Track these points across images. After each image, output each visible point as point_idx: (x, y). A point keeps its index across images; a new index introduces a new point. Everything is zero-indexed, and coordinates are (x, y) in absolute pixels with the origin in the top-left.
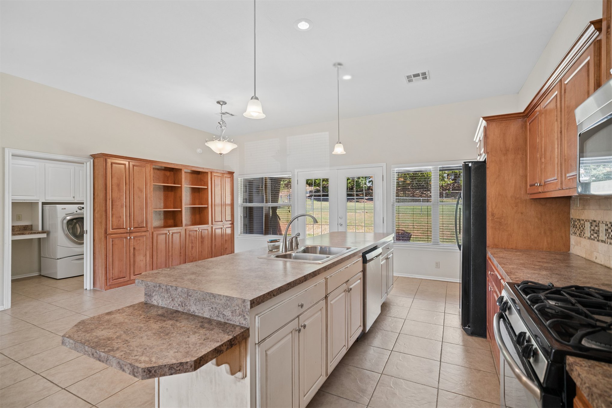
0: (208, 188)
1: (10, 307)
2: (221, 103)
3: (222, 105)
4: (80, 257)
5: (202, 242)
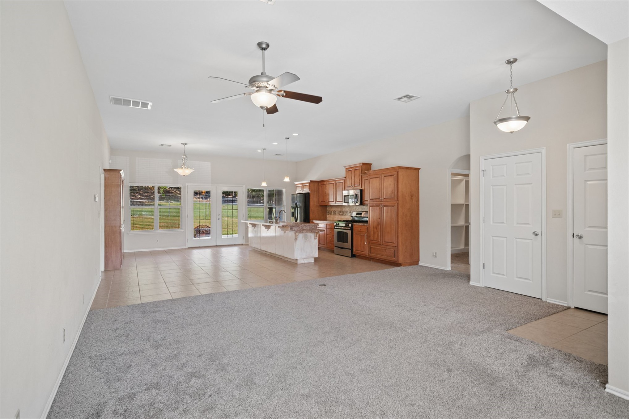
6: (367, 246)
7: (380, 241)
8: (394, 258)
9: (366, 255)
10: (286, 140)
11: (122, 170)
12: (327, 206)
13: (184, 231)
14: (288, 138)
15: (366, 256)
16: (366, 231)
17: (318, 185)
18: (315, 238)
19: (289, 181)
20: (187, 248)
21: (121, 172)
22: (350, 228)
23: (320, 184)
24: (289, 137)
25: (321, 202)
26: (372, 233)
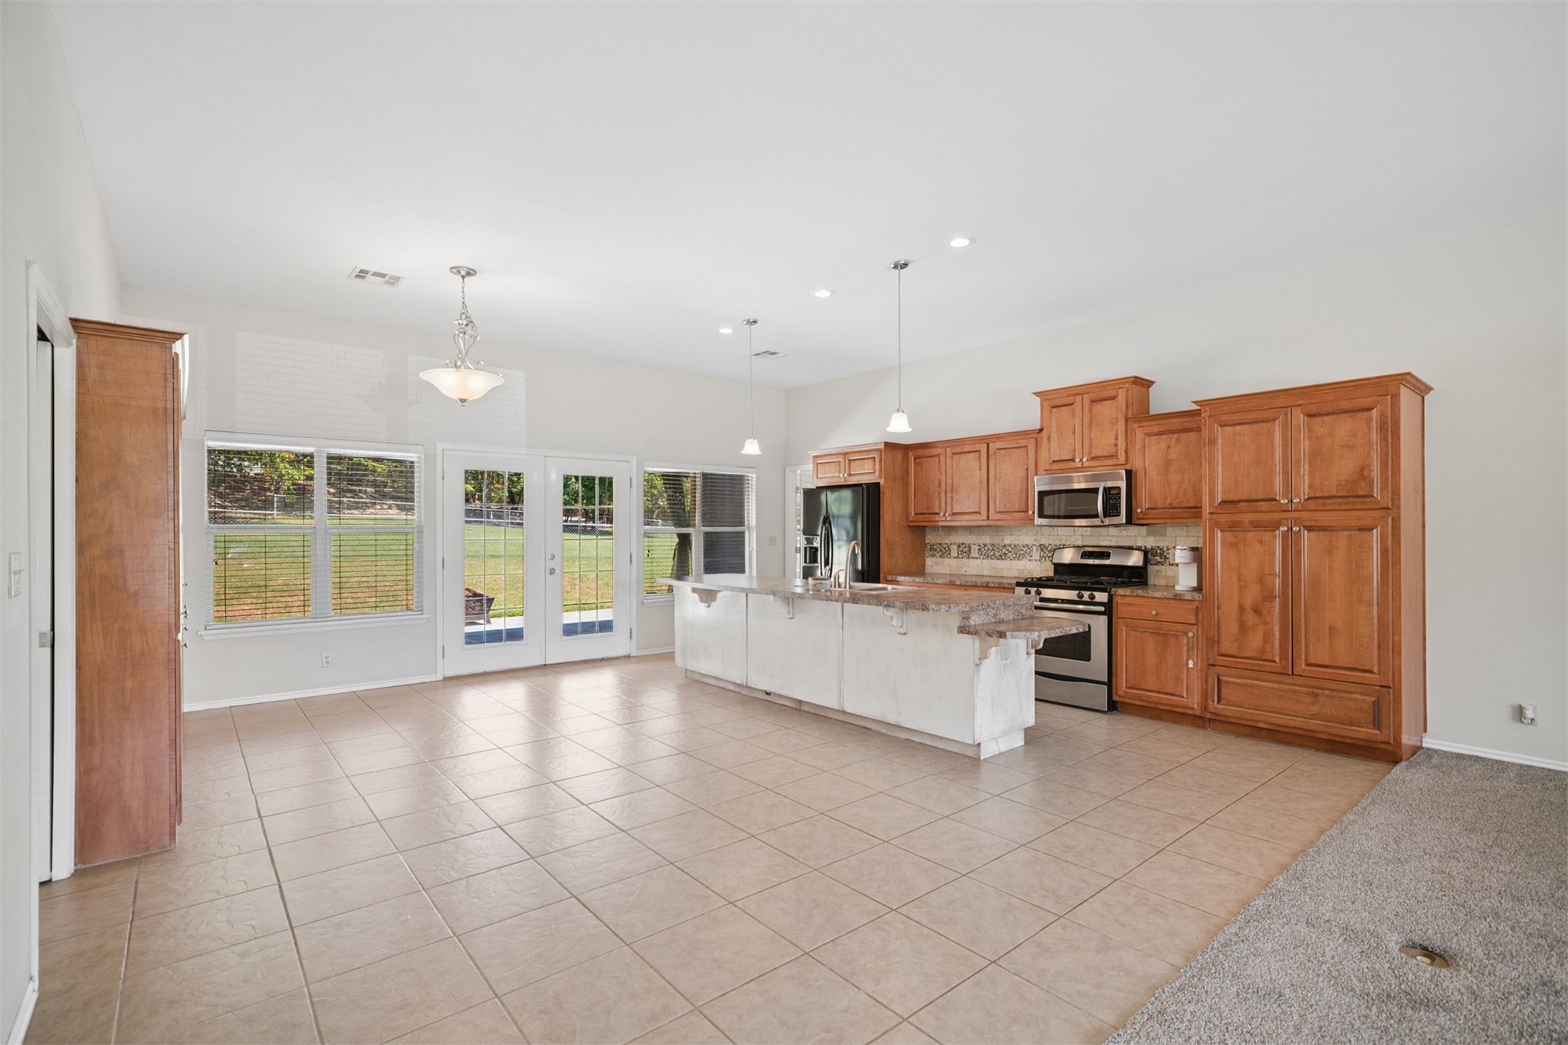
2: (464, 273)
3: (464, 276)
6: (1195, 672)
7: (1277, 659)
8: (1377, 732)
9: (1193, 709)
10: (748, 326)
11: (186, 337)
12: (927, 529)
13: (428, 619)
14: (755, 322)
15: (1191, 712)
16: (1194, 622)
17: (906, 459)
18: (1028, 654)
19: (760, 453)
20: (442, 678)
21: (176, 347)
22: (1102, 609)
23: (911, 454)
24: (756, 318)
25: (916, 514)
26: (1230, 628)
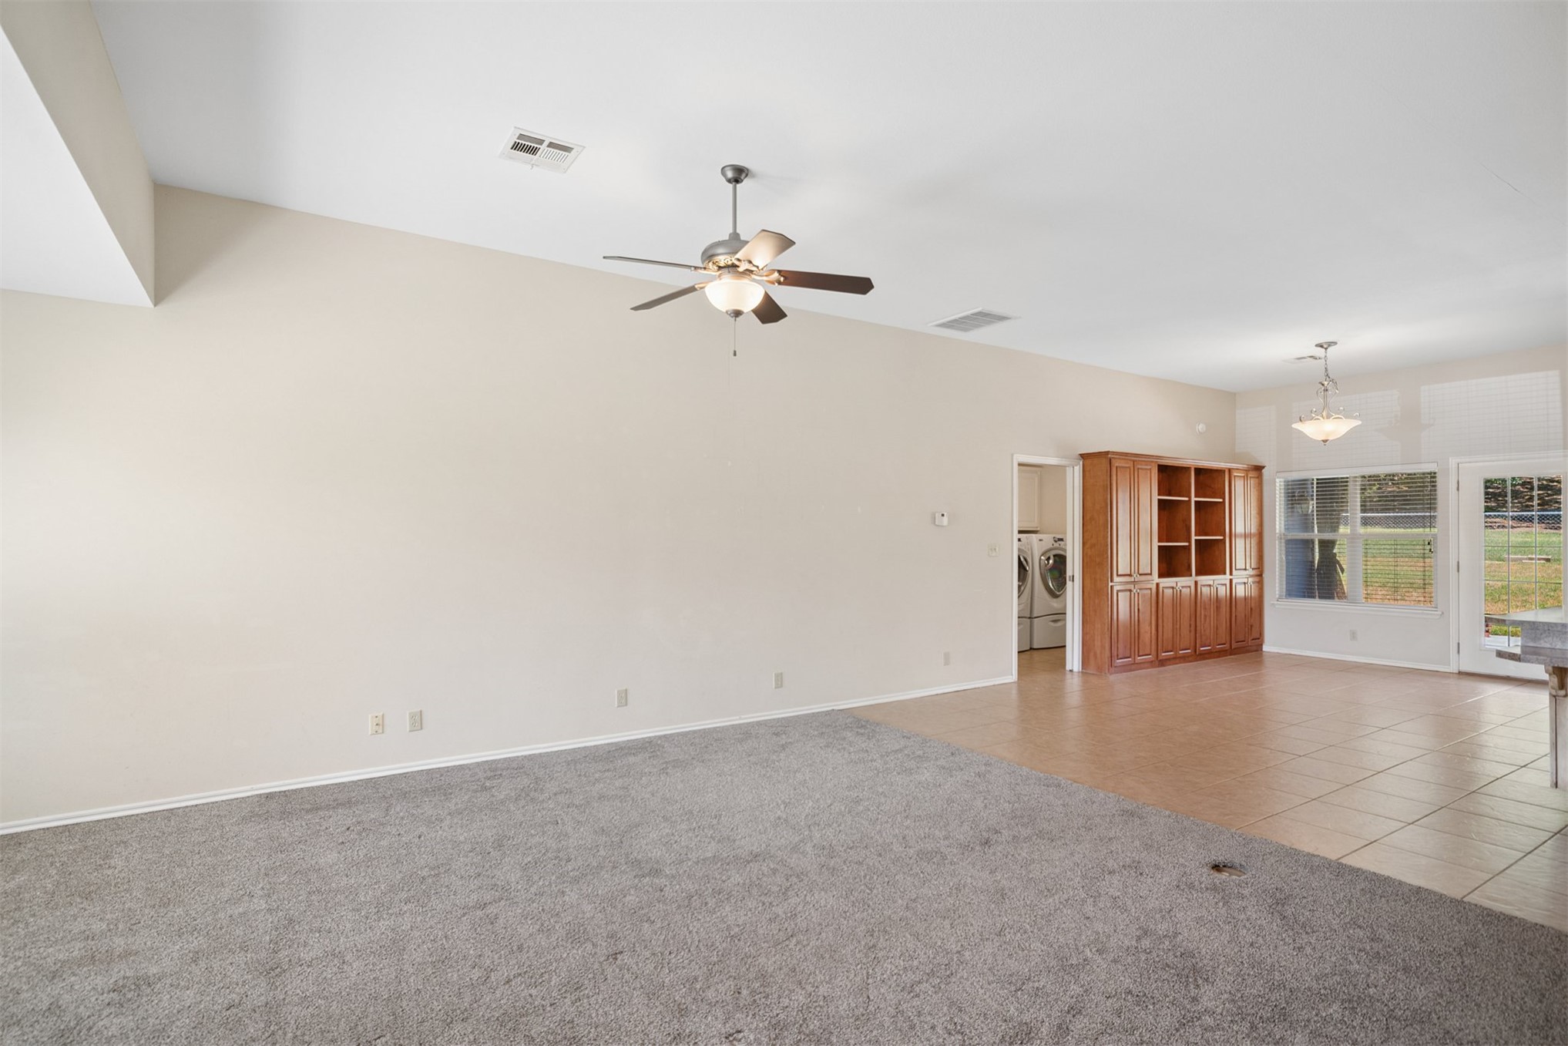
0: (1224, 502)
1: (1016, 680)
2: (1325, 346)
3: (1326, 349)
4: (1060, 616)
5: (1218, 608)
